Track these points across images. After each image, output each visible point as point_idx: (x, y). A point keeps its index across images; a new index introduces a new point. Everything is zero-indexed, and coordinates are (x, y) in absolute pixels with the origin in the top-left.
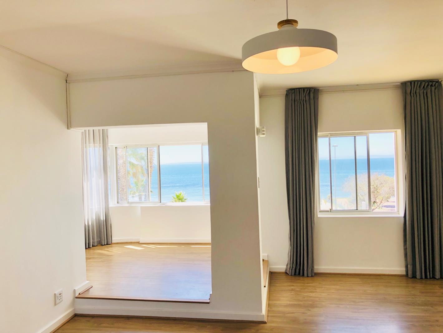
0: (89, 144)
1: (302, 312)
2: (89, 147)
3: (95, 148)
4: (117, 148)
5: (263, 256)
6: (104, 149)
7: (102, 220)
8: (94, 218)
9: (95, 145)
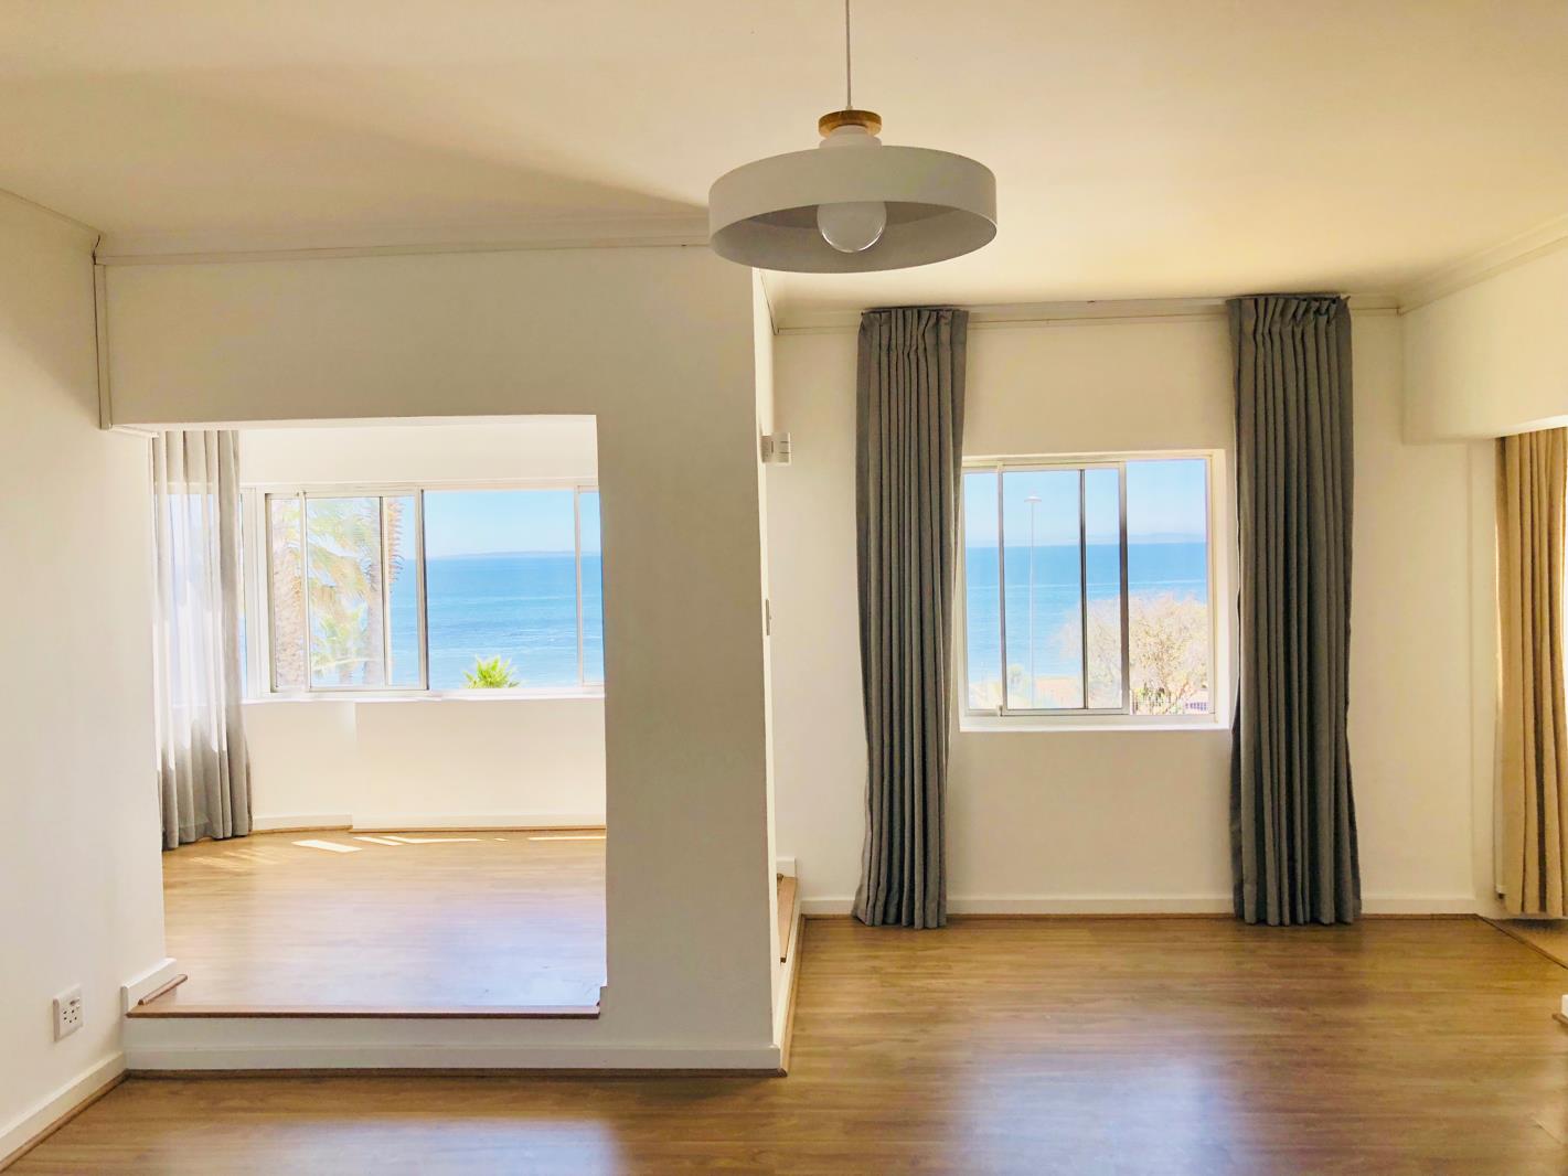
0: (169, 479)
1: (903, 1037)
2: (170, 493)
3: (191, 496)
4: (269, 497)
5: (778, 864)
6: (225, 502)
7: (217, 751)
8: (188, 745)
9: (191, 484)
